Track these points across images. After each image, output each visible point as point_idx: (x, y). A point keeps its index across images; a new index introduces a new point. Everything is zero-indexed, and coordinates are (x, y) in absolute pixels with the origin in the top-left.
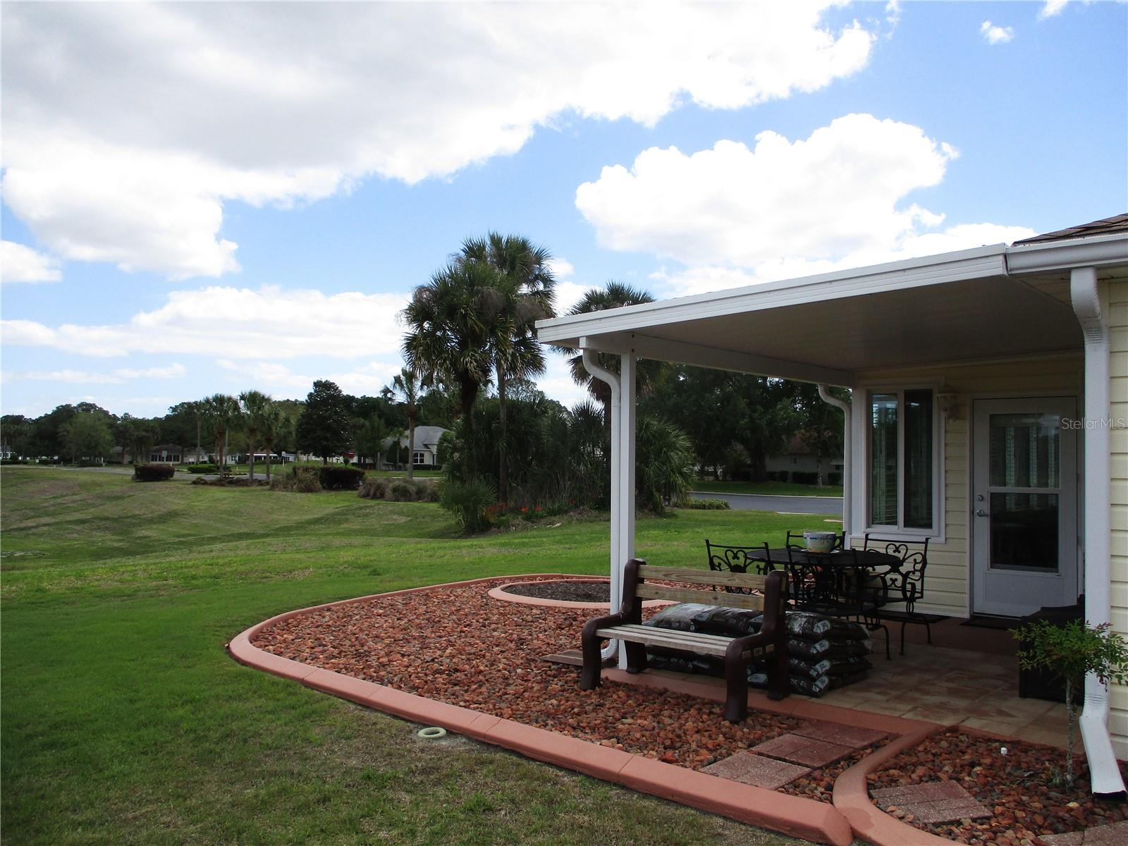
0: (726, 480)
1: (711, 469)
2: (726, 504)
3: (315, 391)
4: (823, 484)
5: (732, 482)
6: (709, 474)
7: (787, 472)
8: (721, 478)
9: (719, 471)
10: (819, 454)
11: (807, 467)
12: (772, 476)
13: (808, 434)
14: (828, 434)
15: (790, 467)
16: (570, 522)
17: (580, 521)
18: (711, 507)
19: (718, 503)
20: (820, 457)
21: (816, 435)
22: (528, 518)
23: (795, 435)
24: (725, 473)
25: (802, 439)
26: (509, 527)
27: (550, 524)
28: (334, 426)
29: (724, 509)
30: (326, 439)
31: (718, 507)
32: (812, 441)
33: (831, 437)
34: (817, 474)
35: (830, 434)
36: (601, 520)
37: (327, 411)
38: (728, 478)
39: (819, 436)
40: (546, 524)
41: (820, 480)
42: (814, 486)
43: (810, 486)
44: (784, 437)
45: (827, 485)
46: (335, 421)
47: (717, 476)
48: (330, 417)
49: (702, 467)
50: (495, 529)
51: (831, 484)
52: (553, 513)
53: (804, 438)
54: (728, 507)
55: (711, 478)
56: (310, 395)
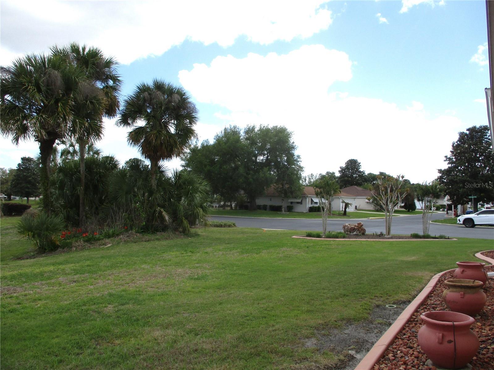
0: (236, 210)
1: (229, 204)
2: (234, 224)
3: (22, 162)
4: (285, 212)
5: (239, 211)
6: (228, 206)
7: (267, 206)
8: (234, 208)
9: (233, 205)
10: (283, 196)
11: (276, 202)
12: (259, 207)
13: (277, 186)
14: (287, 186)
15: (268, 202)
16: (119, 243)
17: (126, 242)
18: (225, 226)
19: (229, 223)
20: (283, 197)
21: (281, 186)
22: (88, 241)
23: (271, 186)
24: (236, 206)
25: (274, 189)
26: (72, 248)
27: (104, 245)
28: (33, 181)
29: (233, 227)
30: (28, 188)
31: (229, 226)
32: (279, 190)
33: (288, 188)
34: (282, 206)
35: (288, 186)
36: (143, 241)
37: (28, 173)
38: (238, 208)
39: (283, 187)
40: (100, 245)
41: (283, 209)
42: (280, 212)
43: (278, 212)
44: (265, 187)
45: (287, 212)
46: (33, 178)
47: (232, 207)
48: (30, 177)
49: (225, 203)
50: (61, 249)
51: (288, 211)
52: (108, 236)
53: (275, 188)
54: (235, 226)
55: (229, 208)
56: (19, 165)
